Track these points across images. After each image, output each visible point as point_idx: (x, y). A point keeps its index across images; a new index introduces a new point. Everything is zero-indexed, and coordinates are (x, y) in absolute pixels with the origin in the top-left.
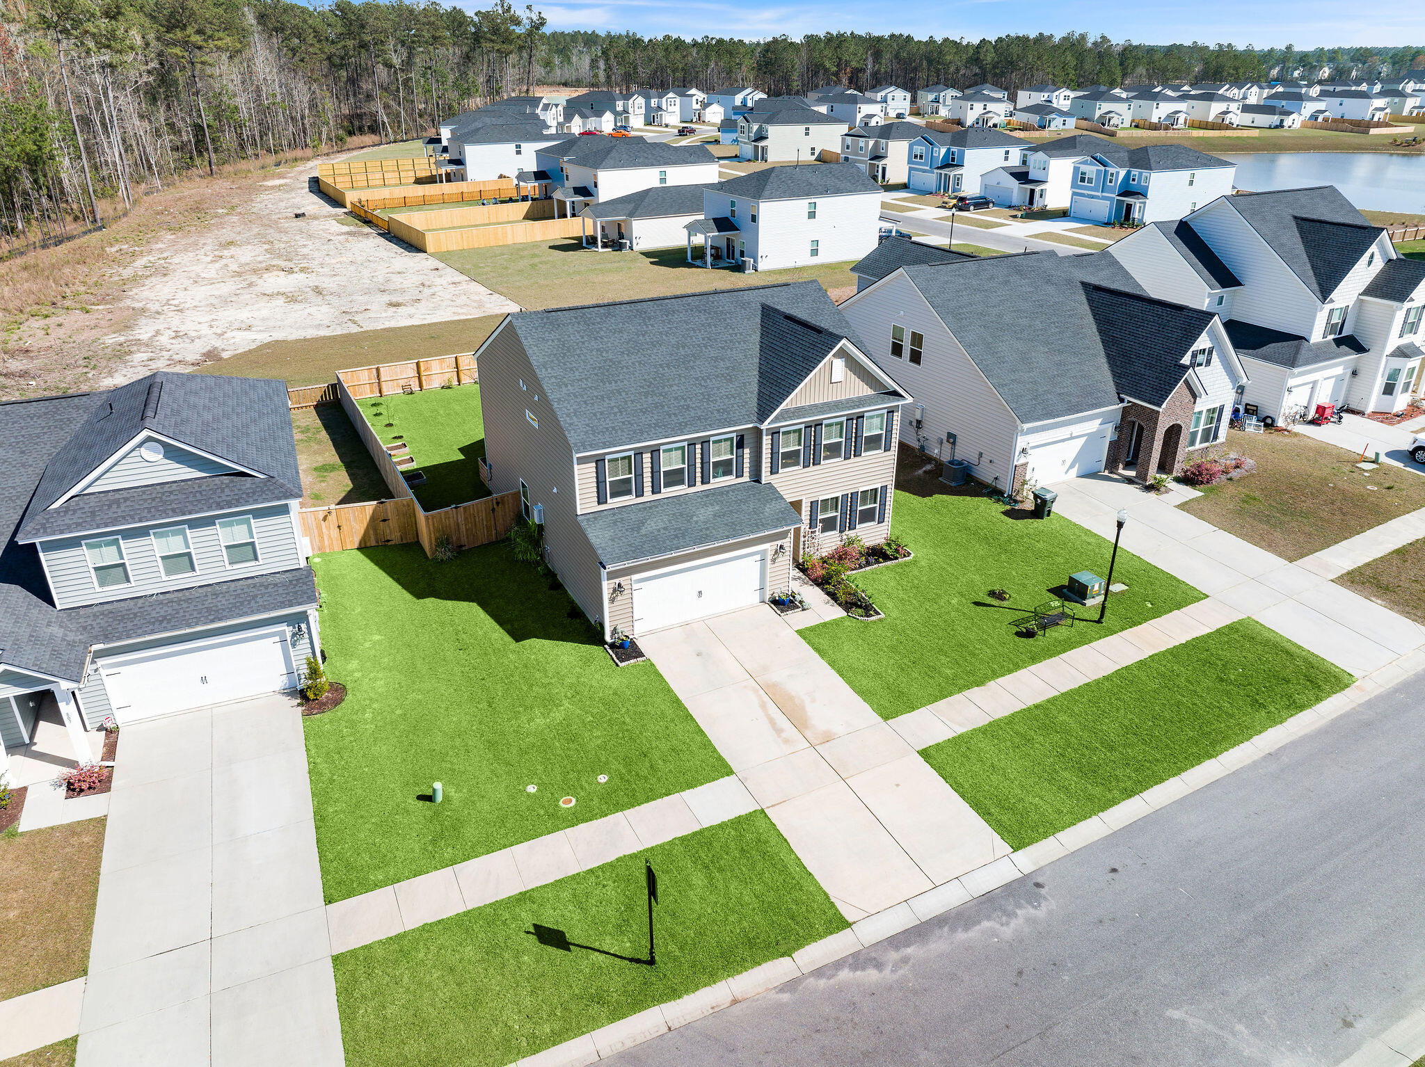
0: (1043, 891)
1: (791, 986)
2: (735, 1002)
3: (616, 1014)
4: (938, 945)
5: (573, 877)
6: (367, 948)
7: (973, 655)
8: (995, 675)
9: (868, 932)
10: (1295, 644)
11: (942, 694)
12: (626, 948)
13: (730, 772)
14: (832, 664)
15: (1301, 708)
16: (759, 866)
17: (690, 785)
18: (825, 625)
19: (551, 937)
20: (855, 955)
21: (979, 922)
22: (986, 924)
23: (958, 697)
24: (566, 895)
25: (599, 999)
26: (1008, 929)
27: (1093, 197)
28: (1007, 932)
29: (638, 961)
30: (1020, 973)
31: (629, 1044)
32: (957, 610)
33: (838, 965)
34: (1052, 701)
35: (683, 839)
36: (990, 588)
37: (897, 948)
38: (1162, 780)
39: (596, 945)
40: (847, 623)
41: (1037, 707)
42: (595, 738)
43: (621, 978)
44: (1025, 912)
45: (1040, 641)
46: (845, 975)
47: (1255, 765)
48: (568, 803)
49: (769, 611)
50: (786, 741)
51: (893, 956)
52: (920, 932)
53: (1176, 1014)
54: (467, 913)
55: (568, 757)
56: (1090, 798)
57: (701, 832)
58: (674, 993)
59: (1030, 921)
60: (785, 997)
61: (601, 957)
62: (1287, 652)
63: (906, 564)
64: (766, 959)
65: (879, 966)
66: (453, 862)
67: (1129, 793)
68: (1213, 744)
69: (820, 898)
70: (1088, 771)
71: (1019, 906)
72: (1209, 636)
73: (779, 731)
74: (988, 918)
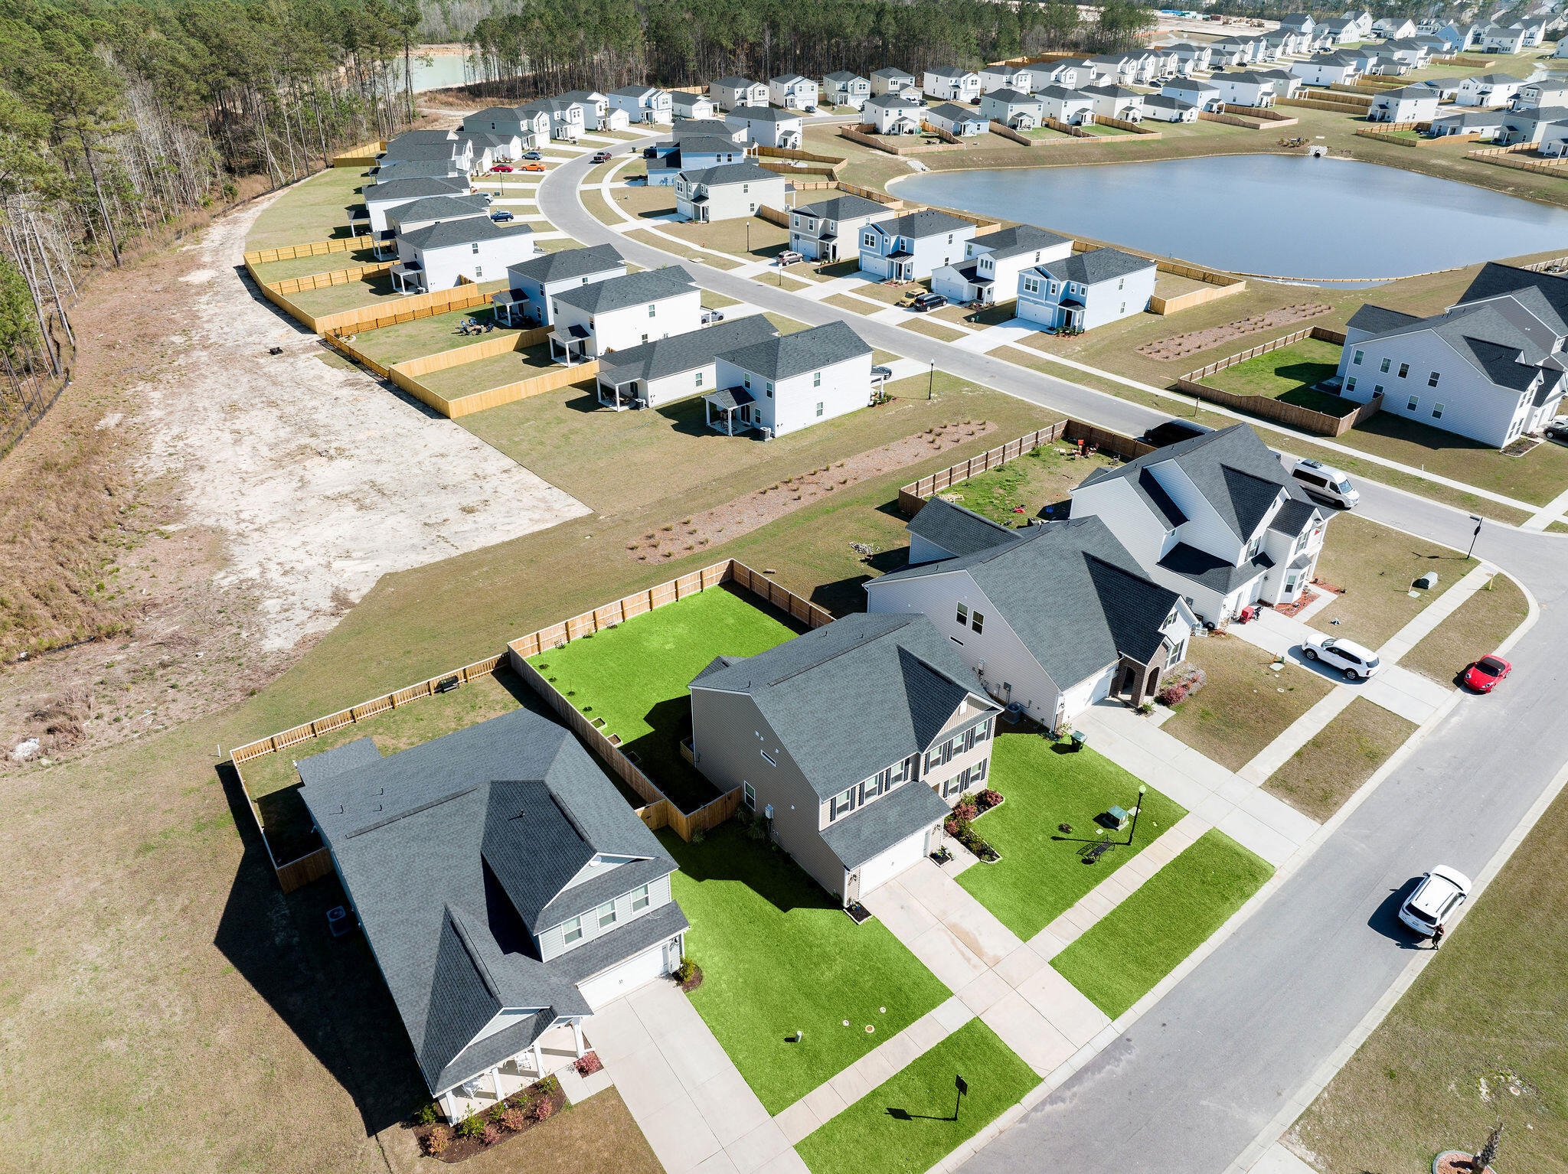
0: (1132, 1043)
1: (1024, 1118)
2: (1001, 1132)
3: (948, 1149)
4: (1088, 1084)
5: (895, 1077)
6: (809, 1137)
7: (1061, 882)
8: (1078, 897)
9: (1053, 1081)
10: (1242, 846)
11: (1051, 918)
12: (939, 1113)
13: (952, 994)
14: (982, 902)
15: (1248, 897)
16: (988, 1053)
17: (933, 1006)
18: (969, 871)
19: (899, 1114)
20: (1050, 1096)
21: (1104, 1067)
22: (1108, 1067)
23: (1060, 918)
24: (896, 1088)
25: (936, 1143)
26: (1117, 1069)
27: (1036, 303)
28: (1119, 1070)
29: (947, 1119)
30: (1130, 1093)
31: (960, 1164)
32: (1044, 846)
33: (1043, 1103)
34: (1113, 913)
35: (943, 1043)
36: (1059, 823)
37: (1069, 1089)
38: (1180, 961)
39: (923, 1114)
40: (982, 868)
41: (1106, 919)
42: (867, 981)
43: (942, 1130)
44: (1126, 1057)
45: (1098, 865)
46: (1048, 1108)
47: (1227, 943)
48: (870, 1030)
49: (931, 864)
50: (975, 967)
51: (1068, 1094)
52: (1077, 1078)
53: (1204, 1103)
54: (850, 1109)
55: (857, 997)
56: (1145, 980)
57: (950, 1038)
58: (971, 1133)
59: (1129, 1062)
60: (1024, 1125)
61: (929, 1120)
62: (1238, 854)
63: (1002, 808)
64: (1008, 1107)
65: (1063, 1100)
66: (826, 1079)
67: (1164, 973)
68: (1204, 931)
69: (1024, 1067)
70: (1142, 962)
71: (1122, 1054)
72: (1193, 846)
73: (969, 960)
74: (1109, 1064)
